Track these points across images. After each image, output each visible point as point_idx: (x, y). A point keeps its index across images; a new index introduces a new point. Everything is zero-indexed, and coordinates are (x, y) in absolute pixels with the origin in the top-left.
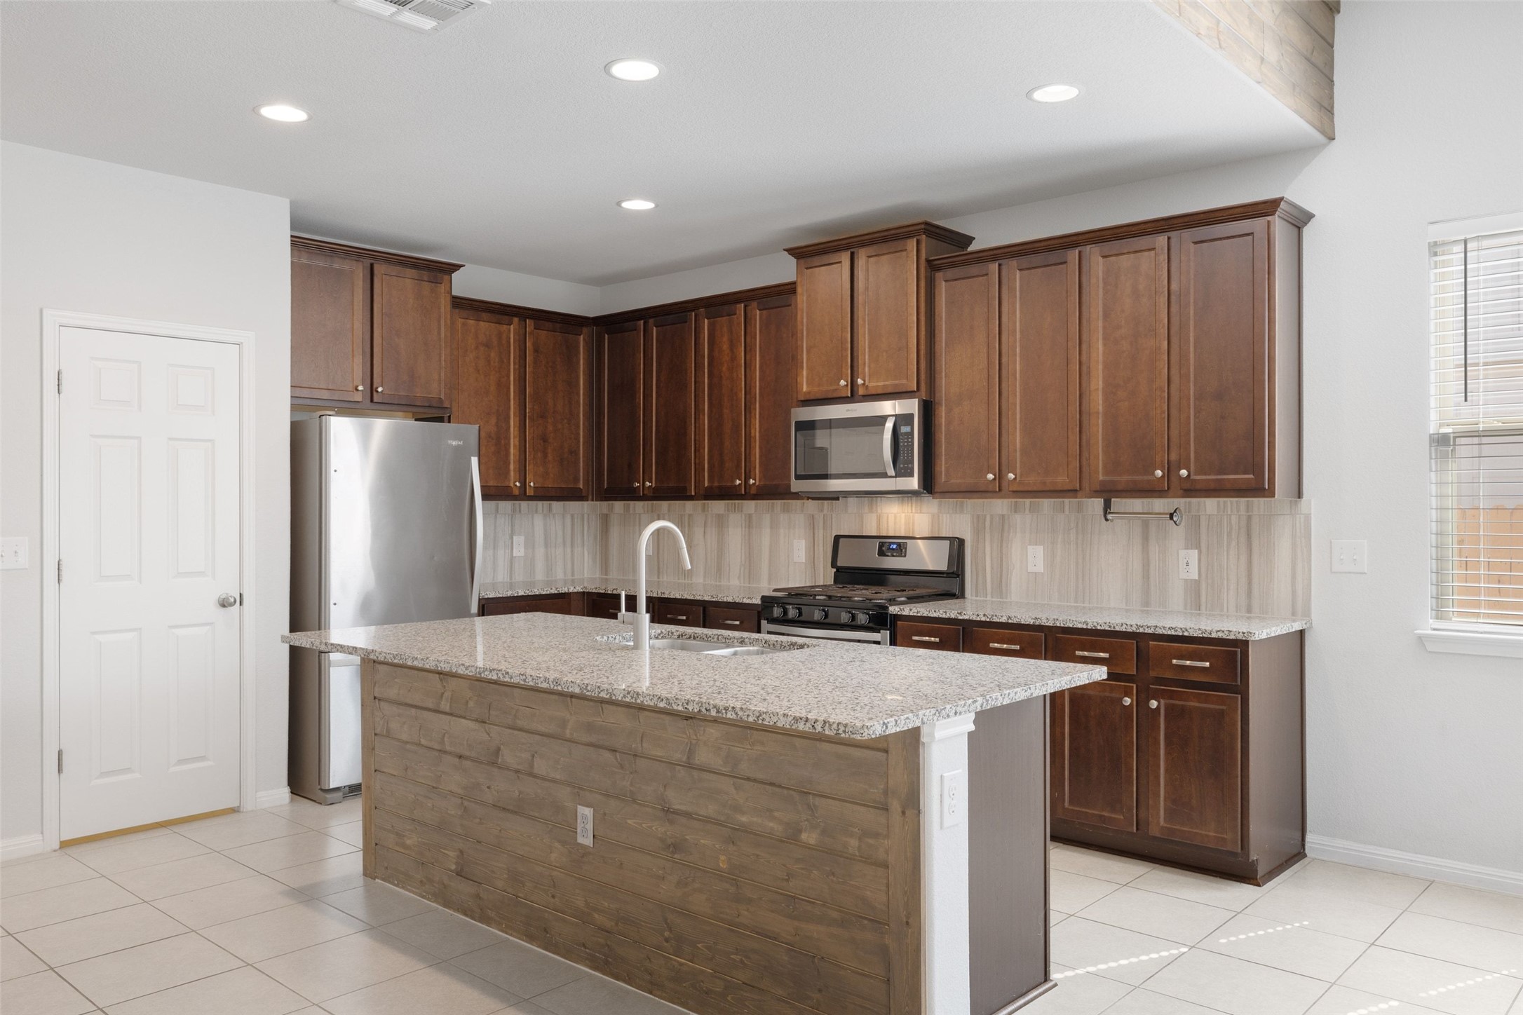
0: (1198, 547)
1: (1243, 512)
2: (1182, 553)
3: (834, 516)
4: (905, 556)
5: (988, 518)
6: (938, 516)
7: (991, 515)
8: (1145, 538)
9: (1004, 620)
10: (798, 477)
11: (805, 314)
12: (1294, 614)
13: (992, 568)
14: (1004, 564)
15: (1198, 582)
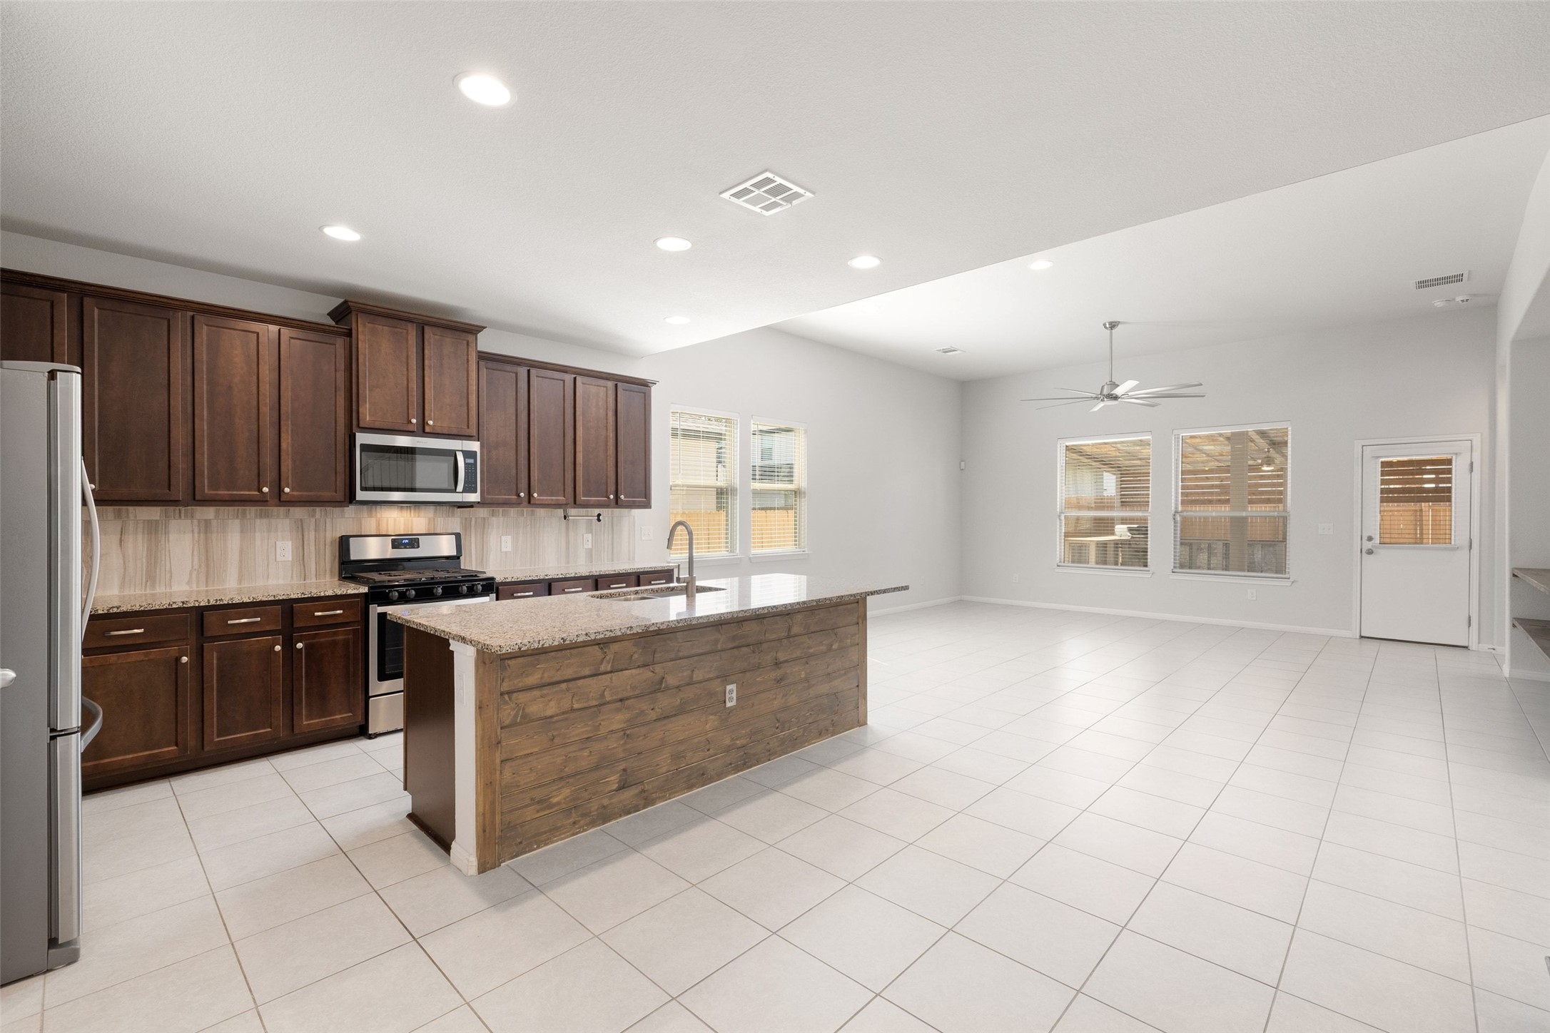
0: (592, 532)
1: (610, 515)
2: (585, 535)
3: (328, 520)
4: (418, 547)
5: (473, 520)
6: (434, 519)
7: (476, 518)
8: (567, 529)
9: (572, 575)
10: (363, 489)
11: (367, 359)
12: (629, 560)
13: (476, 551)
14: (485, 548)
15: (591, 549)
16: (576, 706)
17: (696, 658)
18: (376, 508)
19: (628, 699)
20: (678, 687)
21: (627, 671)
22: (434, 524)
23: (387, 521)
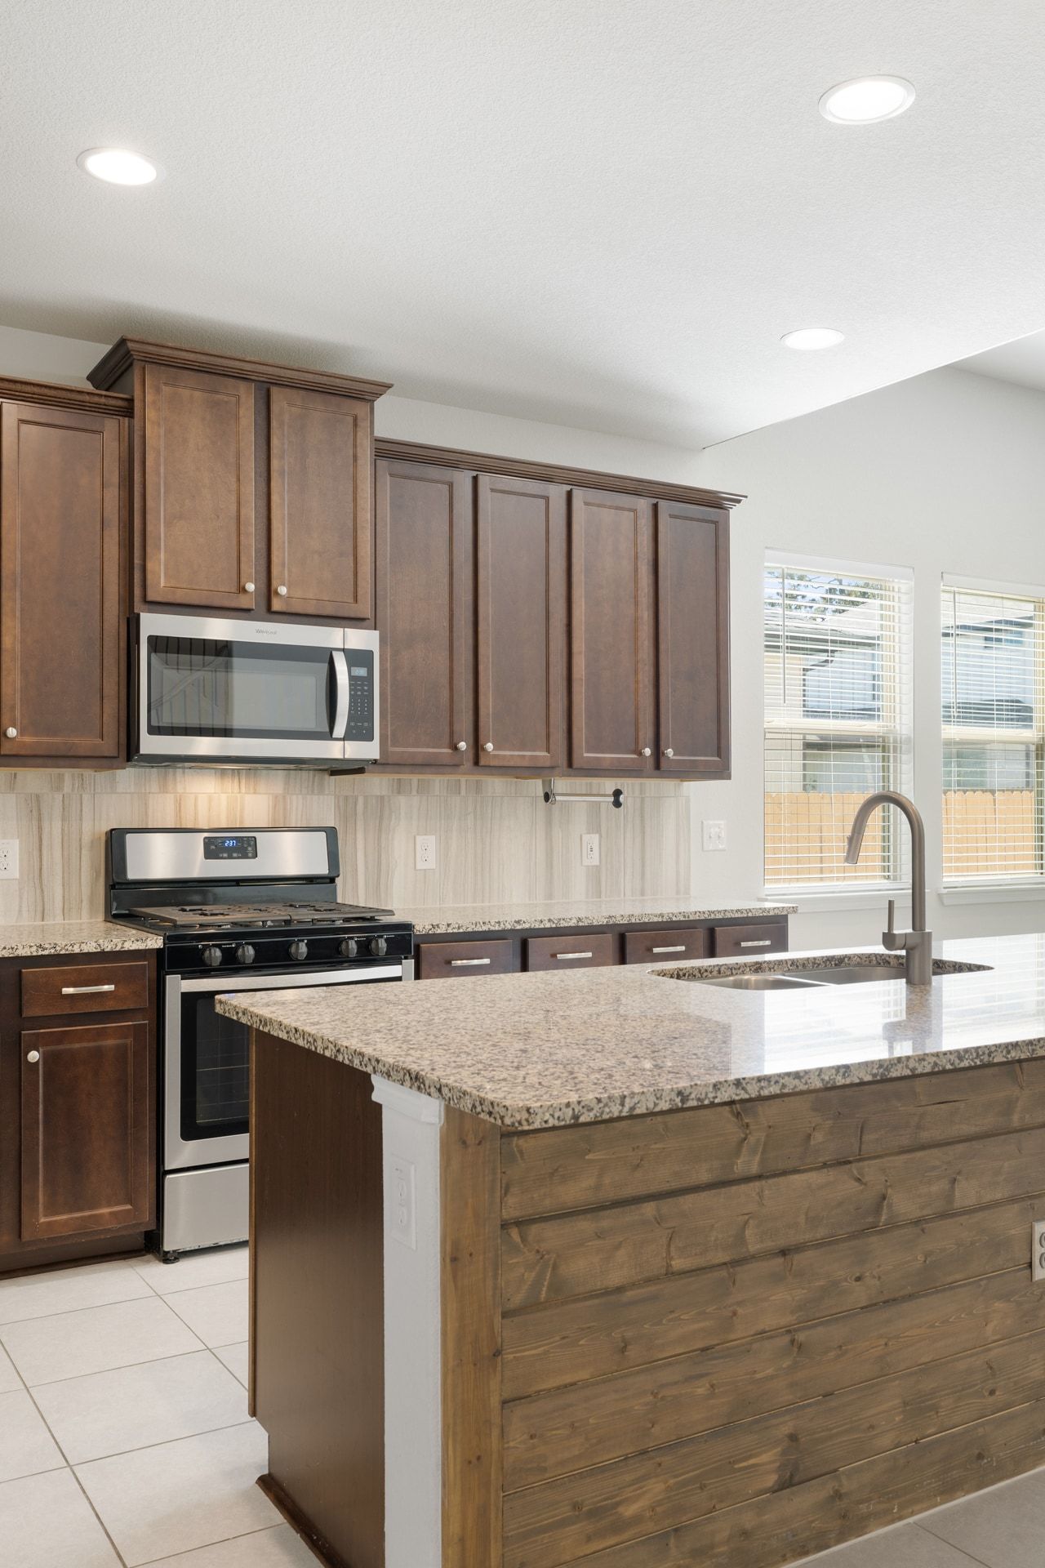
0: (599, 831)
1: (637, 793)
2: (586, 837)
3: (86, 797)
4: (255, 856)
5: (361, 800)
6: (284, 797)
7: (366, 798)
8: (549, 823)
9: (573, 923)
10: (154, 730)
11: (162, 460)
13: (367, 868)
14: (384, 861)
15: (598, 868)
16: (678, 1264)
17: (960, 1147)
18: (174, 775)
19: (799, 1248)
20: (917, 1222)
21: (796, 1177)
22: (285, 809)
23: (196, 799)
